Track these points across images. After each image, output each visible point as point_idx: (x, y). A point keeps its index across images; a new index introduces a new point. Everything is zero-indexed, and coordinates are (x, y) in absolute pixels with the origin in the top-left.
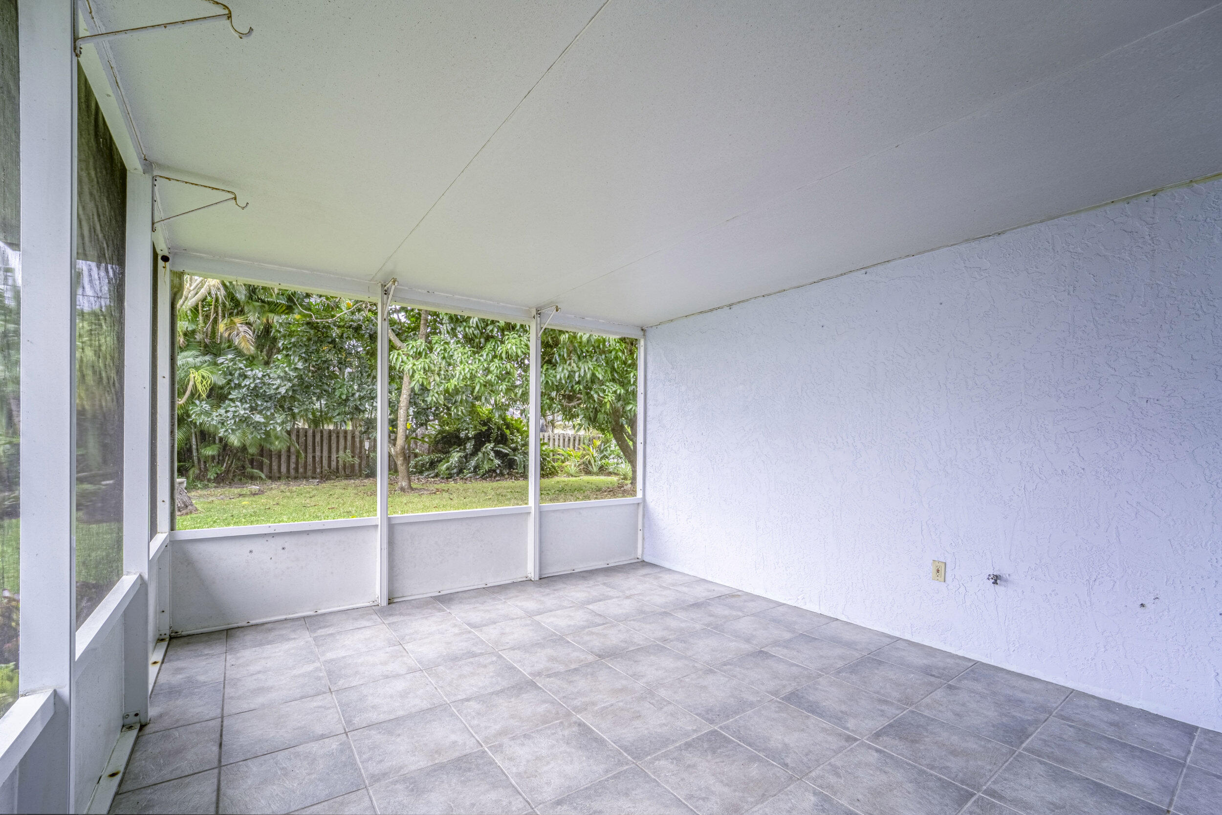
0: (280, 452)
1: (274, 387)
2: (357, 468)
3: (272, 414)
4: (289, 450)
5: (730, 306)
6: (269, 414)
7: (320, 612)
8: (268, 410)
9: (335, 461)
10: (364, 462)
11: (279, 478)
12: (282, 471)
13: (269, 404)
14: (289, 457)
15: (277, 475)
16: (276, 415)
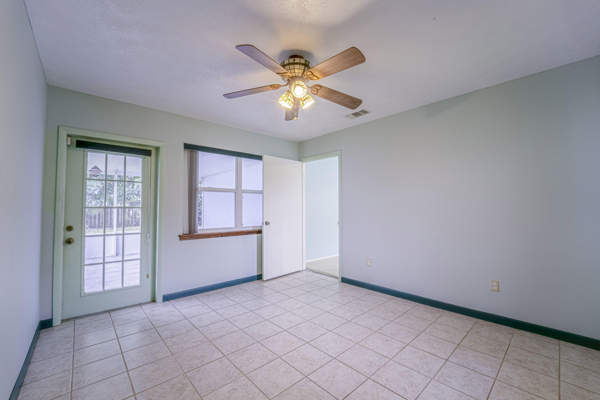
0: (95, 216)
1: (92, 190)
2: (130, 222)
3: (91, 201)
4: (99, 215)
5: (217, 174)
6: (89, 201)
7: (96, 257)
8: (89, 199)
9: (120, 219)
10: (134, 220)
11: (95, 227)
12: (96, 224)
13: (89, 197)
14: (99, 218)
15: (94, 226)
16: (92, 201)
